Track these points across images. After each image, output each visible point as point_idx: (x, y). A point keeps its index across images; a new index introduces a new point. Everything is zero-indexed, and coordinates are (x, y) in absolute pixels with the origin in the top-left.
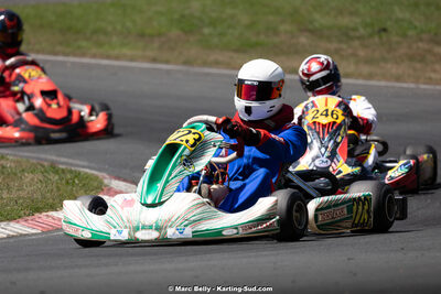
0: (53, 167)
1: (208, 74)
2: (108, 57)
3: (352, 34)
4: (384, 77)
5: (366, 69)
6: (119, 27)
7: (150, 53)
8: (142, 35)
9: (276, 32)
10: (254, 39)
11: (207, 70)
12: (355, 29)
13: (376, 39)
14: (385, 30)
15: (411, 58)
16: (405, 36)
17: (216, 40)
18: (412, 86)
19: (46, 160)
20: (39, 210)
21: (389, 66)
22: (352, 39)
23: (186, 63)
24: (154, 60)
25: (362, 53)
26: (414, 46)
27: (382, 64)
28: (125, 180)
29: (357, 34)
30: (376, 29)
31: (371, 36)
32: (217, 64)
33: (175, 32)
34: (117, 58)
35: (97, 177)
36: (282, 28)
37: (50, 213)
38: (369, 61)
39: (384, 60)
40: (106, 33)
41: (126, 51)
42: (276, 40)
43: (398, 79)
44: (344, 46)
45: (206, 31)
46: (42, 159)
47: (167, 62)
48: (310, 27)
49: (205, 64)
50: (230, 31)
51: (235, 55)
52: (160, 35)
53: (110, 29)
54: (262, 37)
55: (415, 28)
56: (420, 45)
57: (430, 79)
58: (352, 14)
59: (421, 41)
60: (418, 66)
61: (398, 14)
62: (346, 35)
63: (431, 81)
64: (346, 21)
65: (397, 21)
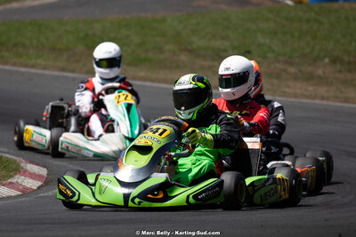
2: (26, 66)
3: (222, 54)
7: (60, 64)
8: (53, 49)
9: (161, 51)
10: (143, 56)
12: (225, 51)
14: (249, 52)
16: (266, 58)
24: (63, 70)
26: (272, 66)
28: (37, 164)
30: (243, 51)
33: (80, 48)
35: (15, 161)
36: (168, 47)
41: (40, 61)
42: (162, 57)
44: (216, 64)
47: (73, 71)
48: (189, 47)
52: (68, 49)
53: (27, 42)
54: (150, 54)
55: (274, 52)
56: (277, 65)
57: (285, 92)
58: (223, 38)
59: (278, 61)
60: (275, 81)
61: (261, 39)
62: (218, 55)
63: (285, 94)
64: (218, 44)
65: (259, 46)
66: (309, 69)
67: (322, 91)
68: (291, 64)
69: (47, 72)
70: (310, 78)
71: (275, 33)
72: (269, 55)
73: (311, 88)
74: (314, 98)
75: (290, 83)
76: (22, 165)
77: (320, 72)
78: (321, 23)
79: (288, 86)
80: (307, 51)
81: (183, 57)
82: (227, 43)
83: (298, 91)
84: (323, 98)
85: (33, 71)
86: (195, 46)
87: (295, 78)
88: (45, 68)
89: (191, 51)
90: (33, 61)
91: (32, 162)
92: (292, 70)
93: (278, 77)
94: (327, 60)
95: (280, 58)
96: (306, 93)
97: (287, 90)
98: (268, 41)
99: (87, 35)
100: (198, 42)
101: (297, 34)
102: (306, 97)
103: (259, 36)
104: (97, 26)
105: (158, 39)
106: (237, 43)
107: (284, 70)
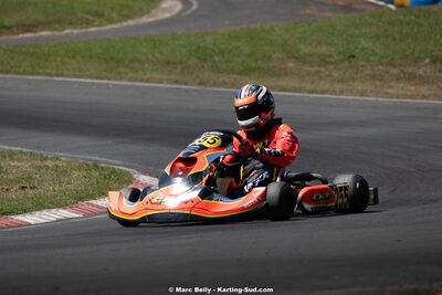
0: (96, 166)
1: (217, 92)
2: (141, 81)
3: (328, 59)
4: (351, 93)
5: (338, 87)
6: (150, 57)
7: (173, 77)
8: (167, 63)
9: (270, 59)
10: (253, 65)
11: (216, 89)
12: (330, 56)
13: (347, 63)
14: (353, 56)
15: (373, 77)
16: (368, 61)
17: (224, 66)
18: (373, 99)
19: (90, 160)
20: (81, 199)
21: (356, 84)
23: (200, 84)
24: (176, 82)
25: (335, 74)
26: (376, 68)
27: (351, 83)
28: (150, 175)
29: (333, 60)
30: (347, 55)
31: (342, 61)
32: (224, 84)
33: (193, 61)
34: (148, 81)
35: (128, 173)
36: (274, 56)
37: (91, 202)
38: (340, 81)
39: (354, 80)
40: (139, 61)
41: (155, 75)
42: (271, 65)
43: (362, 94)
44: (322, 69)
45: (217, 59)
46: (87, 159)
47: (186, 84)
48: (296, 55)
49: (215, 85)
50: (235, 59)
51: (239, 77)
52: (181, 62)
53: (143, 58)
54: (259, 62)
55: (377, 54)
56: (380, 67)
57: (387, 93)
58: (328, 44)
59: (381, 64)
60: (378, 83)
61: (364, 43)
62: (324, 60)
63: (387, 95)
64: (323, 50)
65: (363, 49)
66: (411, 70)
67: (423, 90)
68: (394, 66)
69: (160, 85)
70: (411, 78)
71: (377, 37)
72: (372, 58)
73: (413, 88)
74: (414, 98)
75: (393, 84)
76: (135, 176)
77: (421, 72)
78: (421, 26)
79: (391, 87)
80: (409, 52)
81: (291, 65)
82: (333, 49)
83: (401, 92)
84: (423, 97)
85: (147, 84)
86: (301, 53)
87: (398, 79)
88: (160, 82)
89: (298, 58)
90: (148, 76)
91: (145, 173)
92: (394, 71)
93: (382, 79)
94: (427, 61)
95: (383, 61)
96: (409, 93)
97: (390, 91)
98: (371, 45)
99: (199, 47)
100: (304, 49)
101: (398, 37)
102: (406, 96)
103: (363, 40)
104: (209, 39)
105: (266, 48)
106: (341, 49)
107: (387, 72)
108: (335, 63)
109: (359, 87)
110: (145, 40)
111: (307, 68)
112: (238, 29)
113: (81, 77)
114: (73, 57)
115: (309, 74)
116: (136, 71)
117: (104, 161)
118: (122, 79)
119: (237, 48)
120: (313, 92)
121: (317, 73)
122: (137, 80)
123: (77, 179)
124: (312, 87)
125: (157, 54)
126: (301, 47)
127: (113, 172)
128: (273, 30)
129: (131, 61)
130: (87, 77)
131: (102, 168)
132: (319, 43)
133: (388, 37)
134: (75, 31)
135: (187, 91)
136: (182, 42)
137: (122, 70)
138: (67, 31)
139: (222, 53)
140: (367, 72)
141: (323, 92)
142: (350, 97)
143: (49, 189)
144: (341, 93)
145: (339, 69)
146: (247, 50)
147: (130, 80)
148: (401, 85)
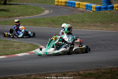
0: (32, 44)
2: (41, 27)
5: (81, 28)
7: (48, 26)
8: (46, 23)
13: (82, 23)
14: (84, 22)
15: (88, 26)
16: (87, 22)
17: (58, 24)
20: (29, 51)
22: (79, 23)
23: (53, 27)
24: (48, 27)
25: (80, 25)
32: (58, 27)
33: (51, 23)
34: (42, 27)
37: (31, 51)
38: (81, 26)
39: (84, 26)
41: (44, 26)
43: (86, 29)
45: (56, 22)
46: (30, 43)
47: (50, 27)
49: (56, 27)
52: (49, 23)
53: (41, 22)
58: (79, 19)
59: (89, 23)
60: (89, 27)
61: (86, 19)
62: (78, 22)
63: (91, 29)
64: (78, 20)
65: (86, 20)
66: (96, 24)
67: (98, 28)
68: (92, 23)
70: (95, 26)
71: (89, 18)
73: (96, 28)
75: (92, 27)
76: (40, 46)
77: (97, 25)
78: (97, 15)
80: (95, 21)
82: (79, 20)
83: (93, 29)
84: (98, 30)
87: (93, 26)
88: (45, 27)
89: (73, 22)
91: (42, 45)
92: (92, 24)
94: (99, 22)
97: (91, 28)
98: (87, 19)
99: (53, 20)
100: (74, 20)
101: (93, 18)
102: (95, 30)
103: (86, 18)
104: (55, 18)
105: (66, 20)
106: (81, 20)
107: (91, 25)
108: (80, 23)
109: (85, 28)
110: (42, 18)
111: (74, 24)
112: (60, 16)
113: (29, 26)
114: (27, 22)
115: (75, 25)
116: (40, 25)
117: (34, 43)
118: (37, 26)
119: (60, 20)
120: (76, 29)
121: (76, 25)
122: (40, 27)
123: (28, 47)
124: (76, 28)
125: (44, 21)
126: (73, 20)
127: (36, 45)
128: (67, 16)
129: (39, 23)
130: (30, 26)
131: (33, 45)
132: (77, 19)
133: (90, 18)
134: (28, 17)
135: (50, 29)
136: (49, 19)
137: (37, 25)
138: (26, 17)
139: (57, 21)
140: (87, 25)
141: (78, 29)
142: (83, 30)
143: (23, 49)
144: (81, 29)
145: (81, 24)
146: (62, 20)
147: (39, 27)
148: (93, 27)
